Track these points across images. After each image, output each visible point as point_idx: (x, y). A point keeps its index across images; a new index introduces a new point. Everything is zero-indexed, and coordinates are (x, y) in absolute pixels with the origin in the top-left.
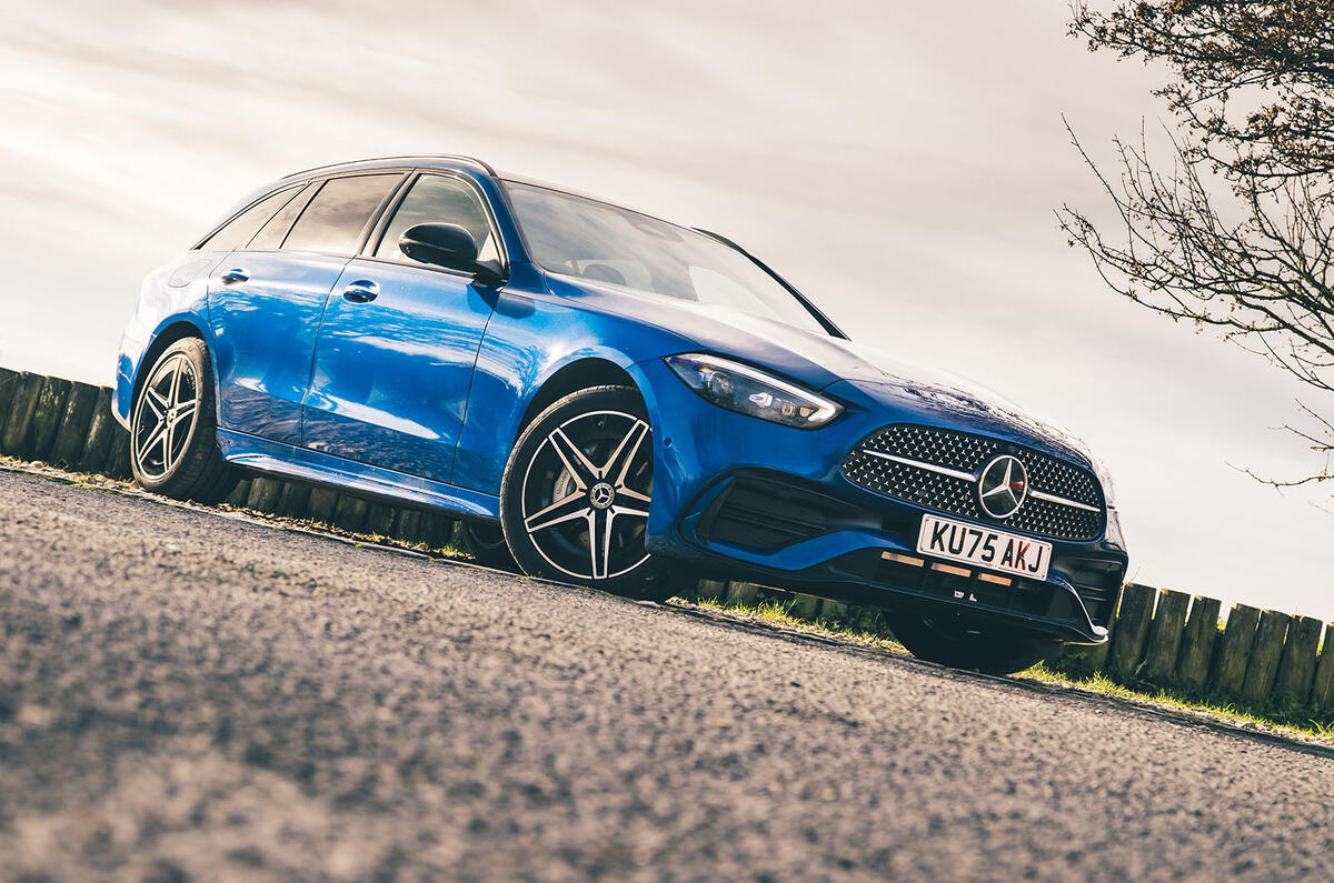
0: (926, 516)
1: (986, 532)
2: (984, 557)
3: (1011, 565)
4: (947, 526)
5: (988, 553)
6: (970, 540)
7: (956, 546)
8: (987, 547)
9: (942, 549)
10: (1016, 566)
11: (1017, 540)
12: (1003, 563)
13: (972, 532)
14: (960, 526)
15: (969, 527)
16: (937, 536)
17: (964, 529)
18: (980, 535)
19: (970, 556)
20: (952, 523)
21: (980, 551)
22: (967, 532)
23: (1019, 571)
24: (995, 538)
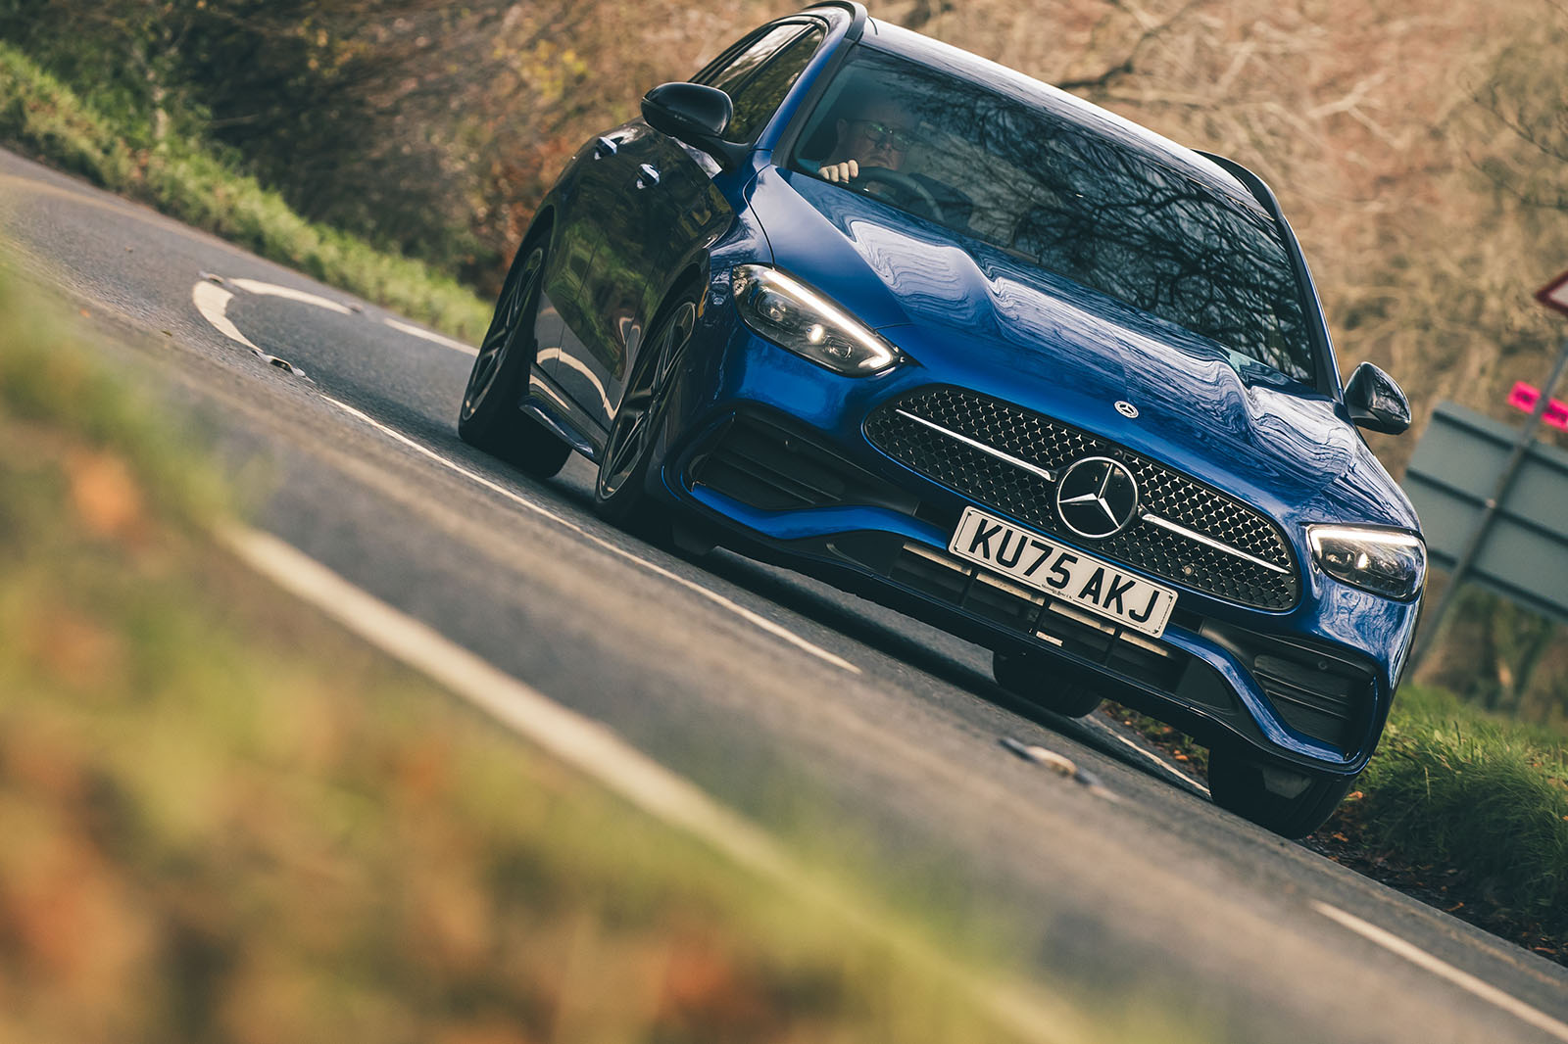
0: (969, 509)
1: (1059, 550)
2: (1050, 581)
3: (1096, 601)
4: (998, 529)
5: (1058, 577)
6: (1031, 554)
7: (1008, 556)
8: (1056, 568)
9: (987, 555)
10: (1106, 605)
11: (1110, 573)
12: (1082, 596)
13: (1035, 544)
14: (1018, 533)
15: (1032, 537)
16: (981, 538)
17: (1024, 540)
18: (1048, 551)
19: (1028, 573)
20: (1006, 526)
21: (1045, 571)
22: (1029, 542)
23: (1111, 613)
24: (1074, 560)
